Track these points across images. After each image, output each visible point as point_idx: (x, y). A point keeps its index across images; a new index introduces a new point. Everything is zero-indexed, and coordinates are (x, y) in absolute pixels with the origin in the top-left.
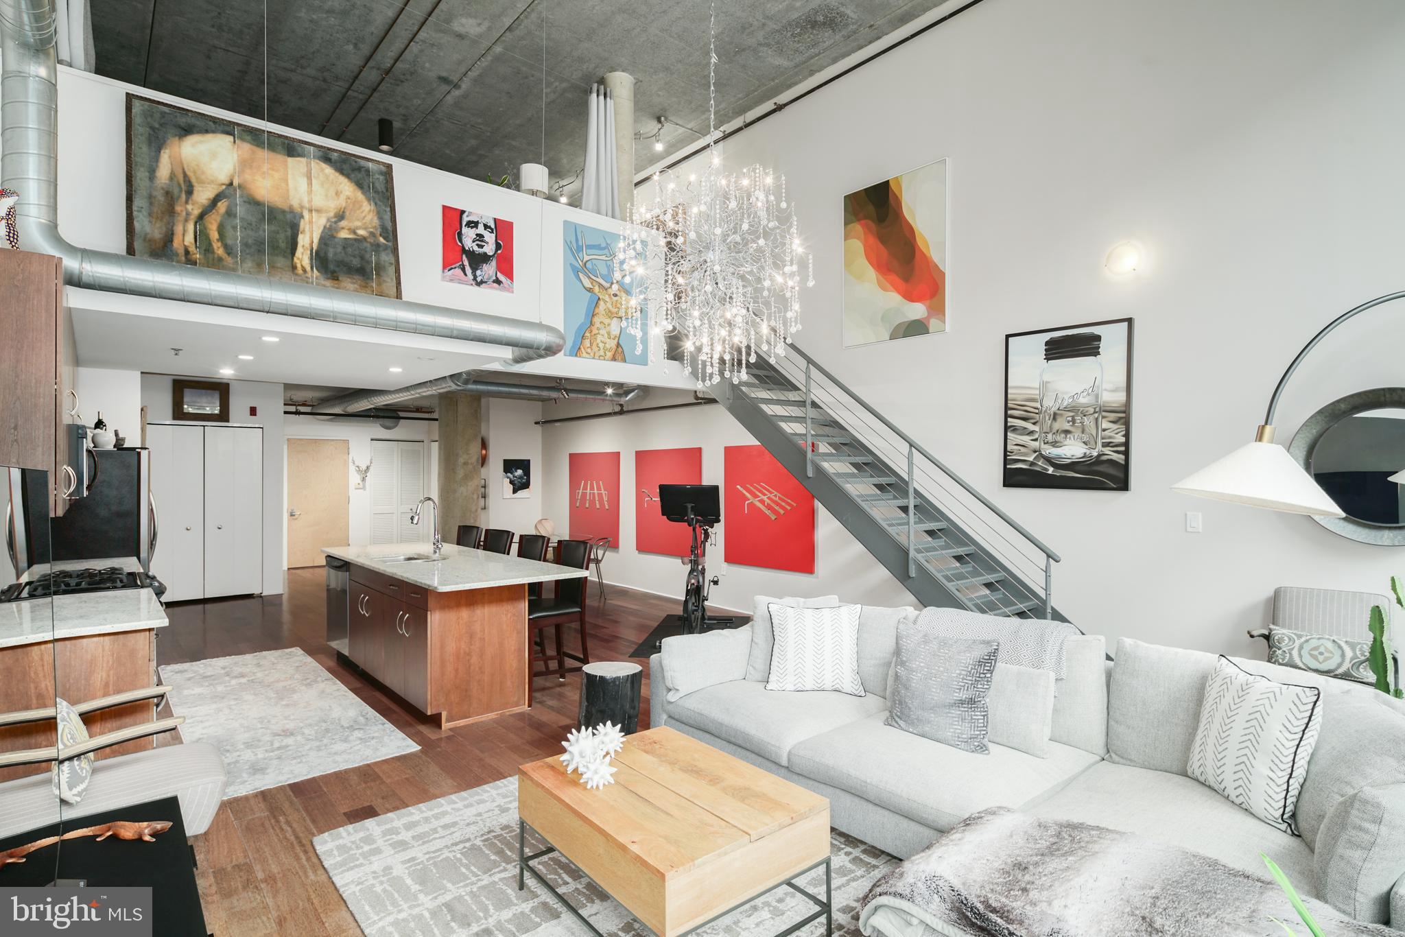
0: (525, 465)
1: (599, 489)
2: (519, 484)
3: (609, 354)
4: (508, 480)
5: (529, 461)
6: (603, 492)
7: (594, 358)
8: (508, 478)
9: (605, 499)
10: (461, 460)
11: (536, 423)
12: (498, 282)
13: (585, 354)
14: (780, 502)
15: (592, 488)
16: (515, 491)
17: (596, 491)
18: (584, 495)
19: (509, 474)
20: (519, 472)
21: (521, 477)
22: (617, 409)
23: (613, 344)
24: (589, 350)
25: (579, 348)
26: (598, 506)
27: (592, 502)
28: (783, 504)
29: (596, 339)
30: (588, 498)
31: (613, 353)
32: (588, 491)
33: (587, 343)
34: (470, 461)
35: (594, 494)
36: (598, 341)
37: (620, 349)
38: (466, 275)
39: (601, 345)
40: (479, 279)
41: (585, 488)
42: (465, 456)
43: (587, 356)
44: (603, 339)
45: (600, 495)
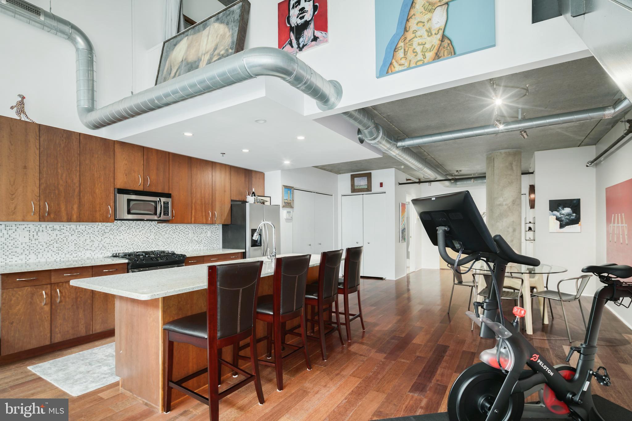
0: (575, 205)
3: (430, 55)
4: (555, 217)
5: (580, 200)
7: (409, 68)
8: (554, 215)
12: (315, 39)
13: (397, 68)
16: (562, 226)
19: (555, 212)
20: (567, 210)
21: (569, 215)
23: (435, 40)
24: (403, 61)
25: (391, 64)
29: (411, 45)
31: (435, 50)
33: (400, 54)
36: (415, 45)
37: (446, 41)
38: (292, 47)
39: (419, 49)
40: (301, 46)
43: (401, 68)
44: (421, 41)
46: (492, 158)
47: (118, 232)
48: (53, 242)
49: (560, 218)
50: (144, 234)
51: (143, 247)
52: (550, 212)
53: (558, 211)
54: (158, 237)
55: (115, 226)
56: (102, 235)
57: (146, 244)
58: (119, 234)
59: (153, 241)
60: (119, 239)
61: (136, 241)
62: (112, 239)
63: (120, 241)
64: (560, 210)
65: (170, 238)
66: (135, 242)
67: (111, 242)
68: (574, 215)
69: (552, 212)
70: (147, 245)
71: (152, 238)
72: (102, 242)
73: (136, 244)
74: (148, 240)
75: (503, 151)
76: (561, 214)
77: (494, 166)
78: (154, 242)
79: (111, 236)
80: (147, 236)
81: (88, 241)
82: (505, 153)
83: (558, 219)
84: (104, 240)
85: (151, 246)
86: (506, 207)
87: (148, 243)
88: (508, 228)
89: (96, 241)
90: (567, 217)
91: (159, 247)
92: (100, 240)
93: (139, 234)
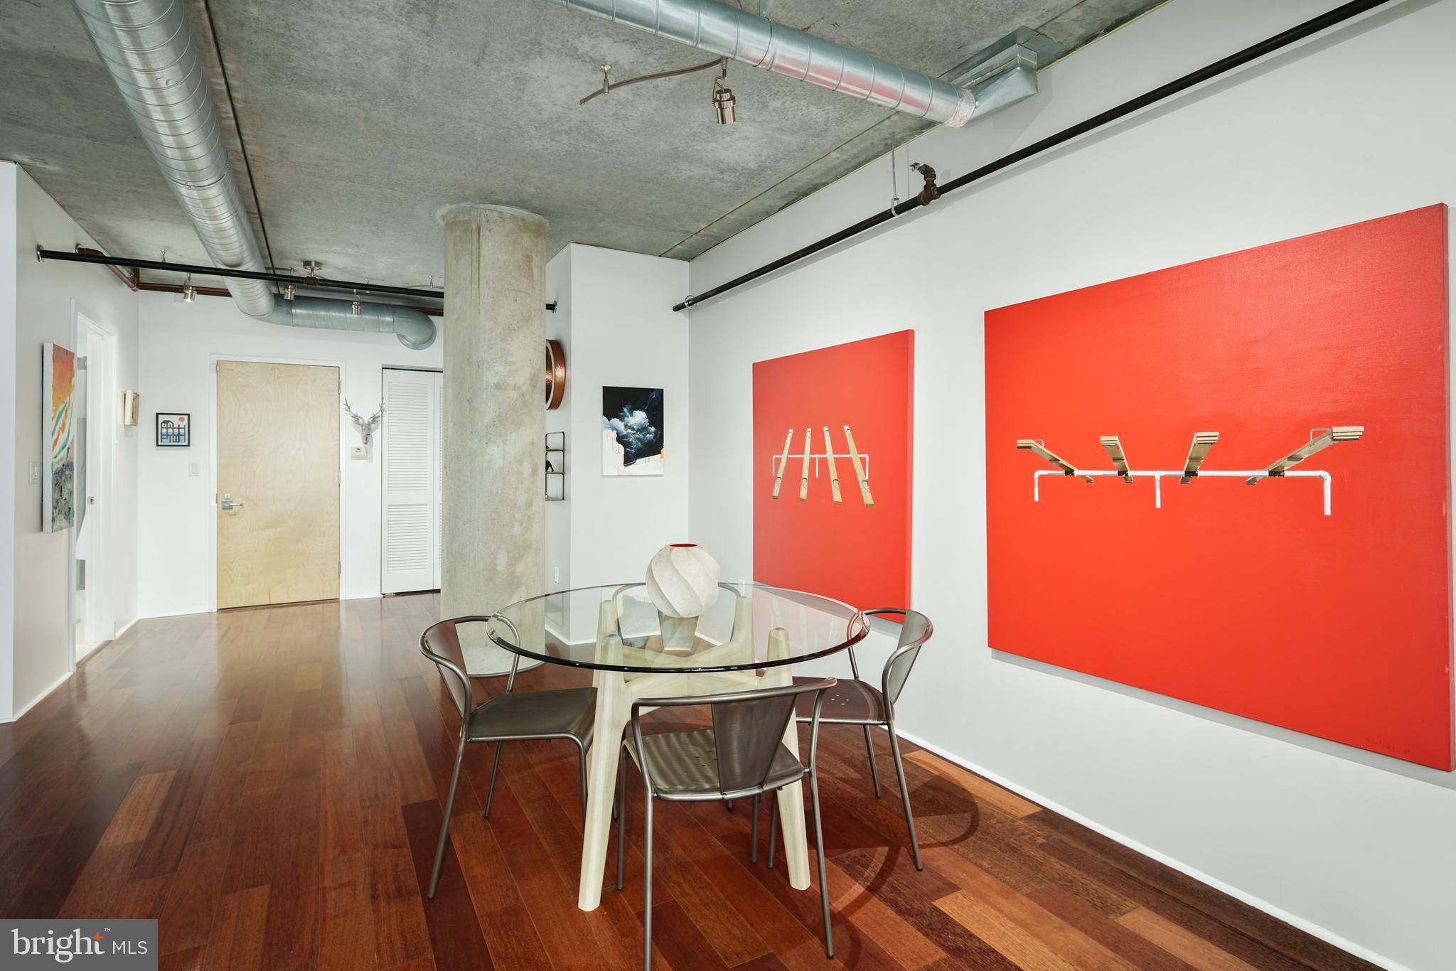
0: (651, 401)
1: (840, 446)
2: (636, 444)
4: (614, 434)
5: (660, 393)
6: (854, 455)
8: (613, 428)
9: (862, 475)
10: (490, 378)
11: (677, 309)
15: (818, 447)
16: (629, 460)
17: (830, 455)
18: (794, 466)
19: (615, 421)
20: (639, 417)
21: (642, 429)
22: (916, 186)
26: (837, 496)
27: (820, 485)
30: (805, 474)
32: (807, 456)
34: (511, 382)
35: (824, 462)
41: (797, 447)
42: (500, 368)
45: (845, 468)
46: (474, 226)
49: (626, 436)
52: (605, 418)
53: (621, 418)
64: (625, 416)
68: (653, 429)
69: (609, 419)
75: (508, 210)
76: (626, 426)
77: (479, 255)
82: (514, 218)
83: (621, 439)
86: (514, 395)
88: (520, 463)
90: (639, 435)
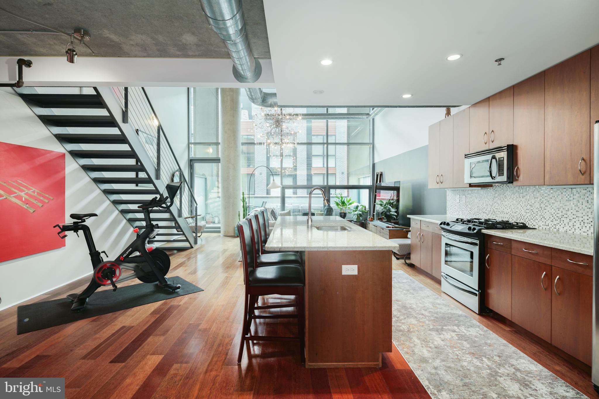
14: (38, 197)
28: (42, 198)
47: (504, 197)
48: (468, 203)
50: (527, 200)
51: (526, 217)
54: (544, 206)
55: (502, 191)
56: (492, 199)
57: (529, 214)
58: (505, 199)
59: (537, 210)
60: (505, 205)
61: (519, 208)
62: (500, 204)
63: (506, 207)
65: (562, 208)
66: (518, 210)
67: (499, 208)
70: (531, 216)
71: (536, 207)
72: (493, 207)
73: (519, 212)
74: (532, 208)
78: (539, 212)
79: (499, 202)
80: (530, 204)
81: (485, 204)
84: (494, 205)
85: (535, 218)
87: (532, 213)
89: (489, 205)
91: (545, 220)
92: (491, 204)
93: (523, 199)
